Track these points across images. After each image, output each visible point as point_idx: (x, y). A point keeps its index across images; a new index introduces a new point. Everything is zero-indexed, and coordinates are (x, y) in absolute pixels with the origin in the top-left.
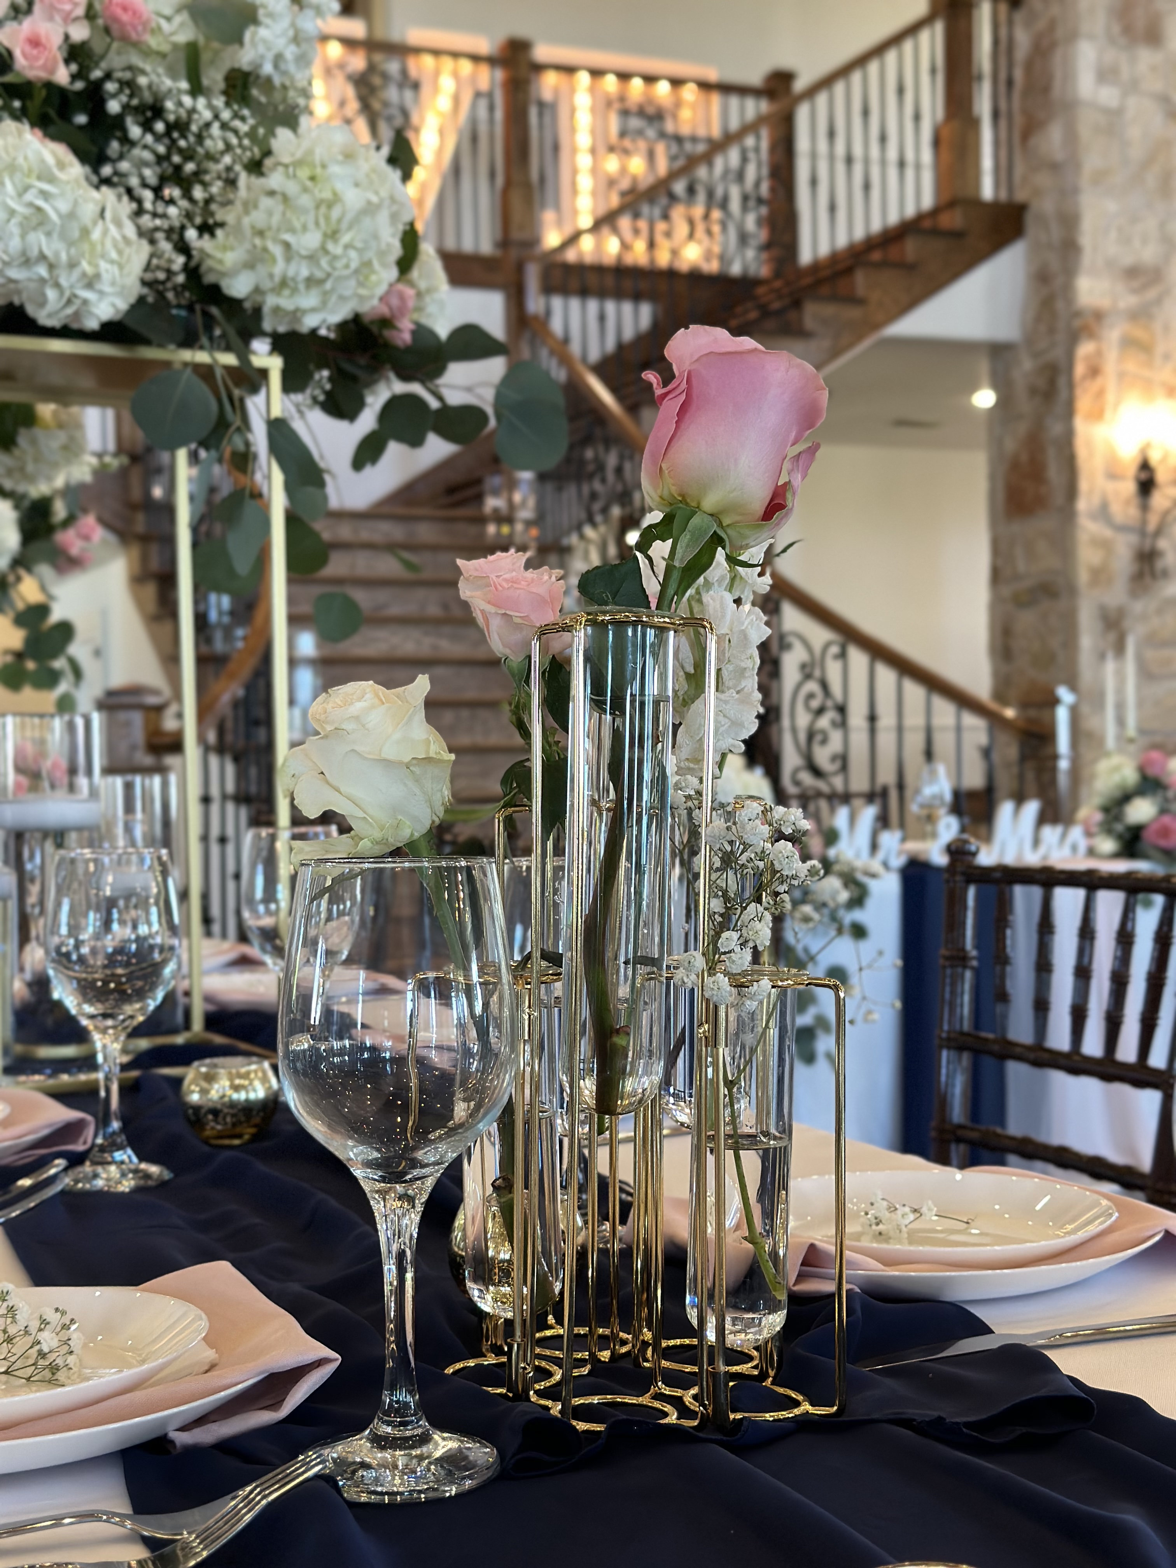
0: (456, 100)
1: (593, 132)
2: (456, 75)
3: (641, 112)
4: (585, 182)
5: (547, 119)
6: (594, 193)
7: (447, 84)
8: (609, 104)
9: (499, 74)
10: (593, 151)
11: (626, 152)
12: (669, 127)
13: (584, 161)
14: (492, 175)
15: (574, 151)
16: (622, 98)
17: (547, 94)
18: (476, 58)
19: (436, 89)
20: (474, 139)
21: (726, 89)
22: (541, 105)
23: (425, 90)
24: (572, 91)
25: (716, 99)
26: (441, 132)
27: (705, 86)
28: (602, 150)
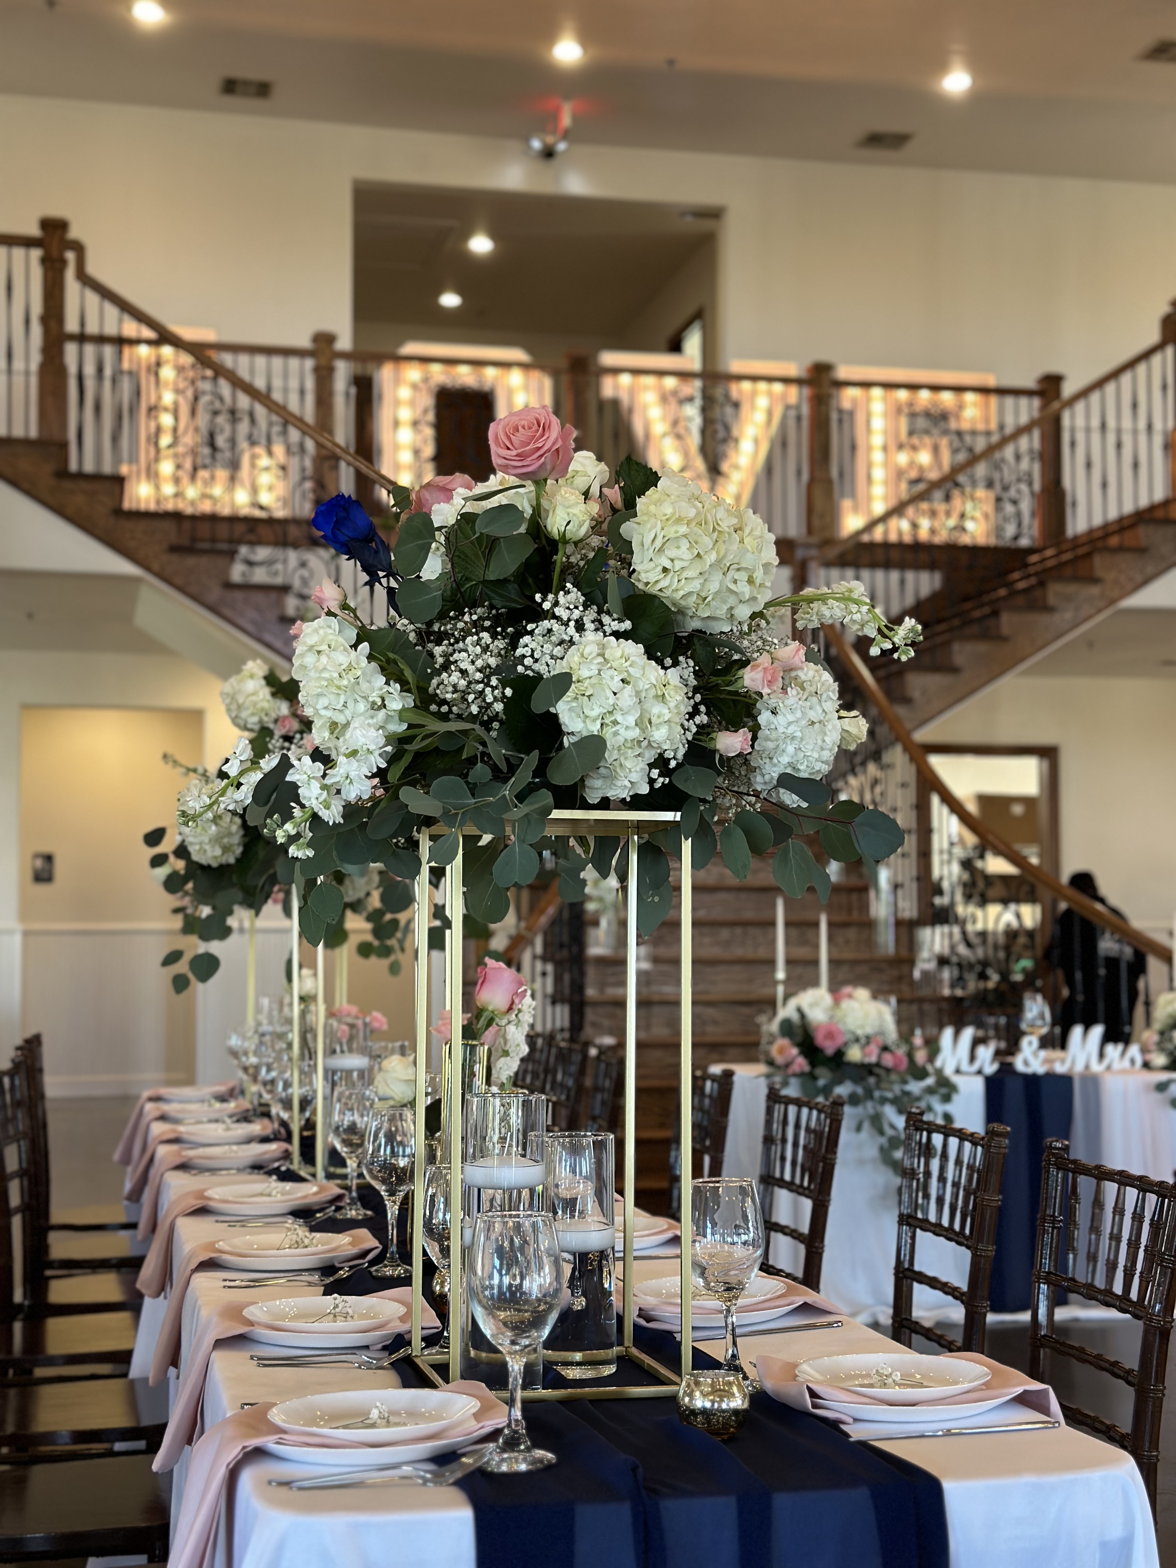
0: (770, 413)
1: (885, 432)
2: (770, 394)
3: (928, 414)
4: (878, 474)
5: (846, 425)
6: (886, 483)
7: (762, 402)
8: (899, 410)
9: (806, 391)
10: (885, 449)
11: (914, 448)
12: (953, 425)
13: (878, 456)
14: (799, 473)
15: (869, 448)
16: (910, 404)
17: (846, 404)
18: (786, 381)
19: (753, 407)
20: (784, 444)
21: (1001, 392)
22: (840, 411)
23: (745, 408)
24: (868, 400)
25: (994, 400)
26: (756, 441)
27: (984, 391)
28: (892, 446)
